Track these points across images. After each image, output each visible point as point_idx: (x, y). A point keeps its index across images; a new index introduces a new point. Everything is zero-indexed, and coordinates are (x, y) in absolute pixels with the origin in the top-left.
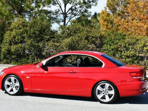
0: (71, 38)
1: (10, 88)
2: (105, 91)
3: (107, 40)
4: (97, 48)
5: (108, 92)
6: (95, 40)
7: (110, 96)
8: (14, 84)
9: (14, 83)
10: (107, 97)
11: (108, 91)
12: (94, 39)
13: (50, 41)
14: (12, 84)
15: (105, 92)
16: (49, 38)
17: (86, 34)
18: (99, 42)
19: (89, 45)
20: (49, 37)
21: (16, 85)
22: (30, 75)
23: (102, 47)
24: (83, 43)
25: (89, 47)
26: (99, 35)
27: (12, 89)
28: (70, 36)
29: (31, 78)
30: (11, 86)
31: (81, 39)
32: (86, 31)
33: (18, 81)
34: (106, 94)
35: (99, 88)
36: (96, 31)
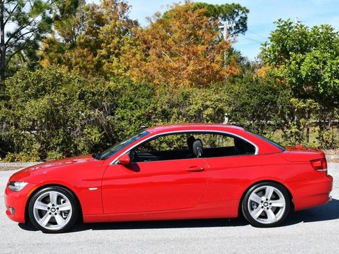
1: (47, 218)
2: (265, 201)
5: (270, 204)
7: (276, 210)
8: (58, 206)
9: (55, 203)
10: (270, 213)
11: (271, 202)
14: (51, 207)
15: (266, 204)
17: (79, 88)
21: (60, 209)
22: (99, 183)
23: (113, 114)
24: (75, 106)
25: (90, 115)
26: (105, 90)
27: (53, 218)
28: (45, 93)
29: (100, 188)
30: (48, 213)
31: (69, 99)
32: (76, 80)
33: (67, 199)
34: (268, 208)
35: (253, 197)
36: (97, 80)
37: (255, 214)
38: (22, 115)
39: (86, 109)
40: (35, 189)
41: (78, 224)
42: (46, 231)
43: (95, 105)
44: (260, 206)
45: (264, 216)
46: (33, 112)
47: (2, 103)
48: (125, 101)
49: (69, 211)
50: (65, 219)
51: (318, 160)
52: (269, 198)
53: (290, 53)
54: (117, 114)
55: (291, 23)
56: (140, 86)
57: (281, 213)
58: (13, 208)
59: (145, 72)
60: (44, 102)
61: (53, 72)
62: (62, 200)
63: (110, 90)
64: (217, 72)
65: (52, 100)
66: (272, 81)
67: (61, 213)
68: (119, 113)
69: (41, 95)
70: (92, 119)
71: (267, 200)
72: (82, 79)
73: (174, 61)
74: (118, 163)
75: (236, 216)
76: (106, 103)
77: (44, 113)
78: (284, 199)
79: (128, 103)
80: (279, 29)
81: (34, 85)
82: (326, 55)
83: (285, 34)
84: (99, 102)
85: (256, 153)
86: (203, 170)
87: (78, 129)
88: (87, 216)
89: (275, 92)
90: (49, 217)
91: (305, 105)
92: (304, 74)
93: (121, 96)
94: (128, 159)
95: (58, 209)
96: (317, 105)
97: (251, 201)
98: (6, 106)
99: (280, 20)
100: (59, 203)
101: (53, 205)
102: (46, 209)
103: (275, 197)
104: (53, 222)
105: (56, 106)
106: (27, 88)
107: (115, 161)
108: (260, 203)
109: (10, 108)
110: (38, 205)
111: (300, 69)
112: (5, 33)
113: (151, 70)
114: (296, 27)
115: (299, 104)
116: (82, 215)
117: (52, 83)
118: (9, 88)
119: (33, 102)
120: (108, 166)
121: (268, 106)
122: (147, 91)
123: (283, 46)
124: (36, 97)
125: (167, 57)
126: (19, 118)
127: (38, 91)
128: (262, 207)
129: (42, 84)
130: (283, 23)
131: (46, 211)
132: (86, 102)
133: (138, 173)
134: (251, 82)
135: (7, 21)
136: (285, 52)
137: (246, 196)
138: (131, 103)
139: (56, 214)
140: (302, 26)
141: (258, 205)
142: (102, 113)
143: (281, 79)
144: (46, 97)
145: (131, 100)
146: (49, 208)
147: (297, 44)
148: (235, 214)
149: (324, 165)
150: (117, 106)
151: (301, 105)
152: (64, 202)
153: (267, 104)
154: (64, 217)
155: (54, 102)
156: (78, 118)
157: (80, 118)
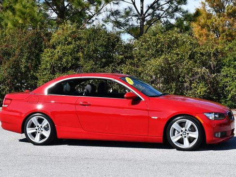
0: (163, 57)
3: (228, 59)
4: (211, 74)
6: (206, 59)
12: (204, 58)
13: (125, 64)
16: (122, 59)
17: (190, 49)
18: (215, 63)
19: (196, 69)
20: (123, 56)
24: (185, 65)
28: (162, 53)
31: (181, 59)
39: (194, 67)
54: (223, 71)
65: (166, 59)
68: (225, 71)
69: (158, 55)
76: (213, 63)
77: (159, 70)
106: (148, 49)
127: (157, 51)
129: (159, 46)
132: (195, 61)
142: (207, 70)
150: (222, 65)
155: (168, 60)
156: (188, 74)
157: (190, 75)
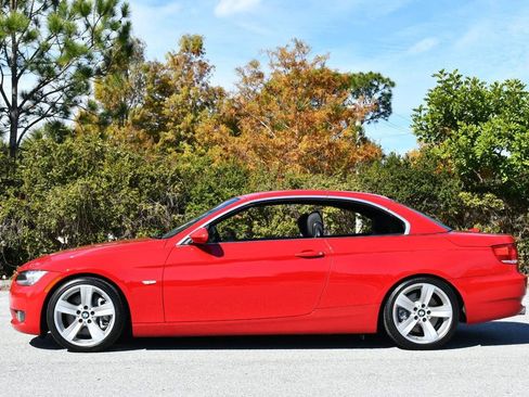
1: (75, 329)
2: (420, 308)
5: (429, 312)
7: (438, 323)
8: (93, 309)
9: (88, 304)
10: (428, 327)
11: (429, 309)
14: (83, 310)
15: (422, 313)
21: (98, 314)
23: (182, 212)
24: (123, 197)
25: (146, 211)
26: (171, 173)
27: (84, 328)
28: (78, 175)
29: (161, 284)
30: (78, 319)
31: (115, 186)
32: (126, 158)
33: (108, 297)
34: (424, 320)
35: (401, 300)
36: (159, 159)
37: (405, 328)
38: (40, 209)
39: (140, 202)
40: (58, 280)
41: (123, 338)
42: (73, 349)
43: (154, 197)
44: (412, 316)
45: (418, 331)
46: (58, 205)
47: (10, 191)
48: (202, 191)
49: (110, 317)
50: (104, 330)
51: (505, 245)
52: (426, 303)
53: (459, 123)
54: (189, 211)
55: (459, 76)
56: (226, 170)
57: (445, 328)
58: (22, 312)
59: (233, 152)
60: (75, 189)
61: (92, 145)
62: (100, 300)
63: (179, 174)
64: (345, 154)
65: (88, 187)
66: (429, 164)
67: (98, 320)
68: (192, 209)
69: (71, 179)
70: (149, 217)
71: (423, 306)
72: (136, 156)
73: (278, 136)
74: (189, 243)
75: (375, 331)
77: (74, 206)
78: (450, 305)
79: (206, 194)
80: (440, 85)
81: (61, 163)
82: (513, 126)
83: (449, 92)
84: (161, 192)
85: (407, 232)
86: (323, 256)
87: (128, 232)
88: (140, 325)
89: (435, 181)
90: (79, 326)
91: (481, 203)
92: (479, 153)
93: (196, 184)
94: (205, 235)
95: (93, 313)
96: (500, 204)
97: (399, 308)
98: (16, 194)
99: (441, 72)
100: (94, 304)
101: (86, 307)
102: (75, 314)
103: (436, 301)
104: (84, 334)
105: (95, 195)
106: (50, 167)
107: (186, 239)
108: (412, 311)
109: (23, 197)
110: (62, 307)
111: (473, 146)
112: (19, 92)
113: (242, 148)
114: (466, 83)
115: (473, 201)
116: (131, 323)
117: (89, 162)
118: (22, 169)
119: (58, 190)
120: (174, 247)
121: (424, 202)
122: (238, 178)
123: (447, 111)
124: (62, 181)
125: (268, 130)
126: (36, 213)
127: (68, 173)
128: (416, 318)
129: (73, 162)
130: (447, 77)
131: (75, 317)
132: (141, 191)
133: (222, 258)
134: (399, 165)
135: (22, 72)
136: (450, 120)
137: (391, 299)
138: (212, 195)
139: (89, 322)
140: (475, 82)
141: (408, 314)
142: (164, 207)
143: (444, 161)
144: (80, 181)
145: (211, 190)
146: (78, 312)
147: (469, 109)
148: (372, 327)
149: (514, 252)
150: (189, 199)
151: (476, 202)
152: (102, 303)
153: (422, 200)
154: (102, 326)
155: (92, 189)
156: (128, 215)
157: (132, 216)
